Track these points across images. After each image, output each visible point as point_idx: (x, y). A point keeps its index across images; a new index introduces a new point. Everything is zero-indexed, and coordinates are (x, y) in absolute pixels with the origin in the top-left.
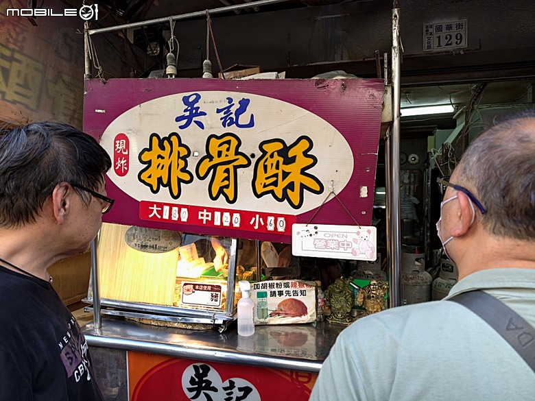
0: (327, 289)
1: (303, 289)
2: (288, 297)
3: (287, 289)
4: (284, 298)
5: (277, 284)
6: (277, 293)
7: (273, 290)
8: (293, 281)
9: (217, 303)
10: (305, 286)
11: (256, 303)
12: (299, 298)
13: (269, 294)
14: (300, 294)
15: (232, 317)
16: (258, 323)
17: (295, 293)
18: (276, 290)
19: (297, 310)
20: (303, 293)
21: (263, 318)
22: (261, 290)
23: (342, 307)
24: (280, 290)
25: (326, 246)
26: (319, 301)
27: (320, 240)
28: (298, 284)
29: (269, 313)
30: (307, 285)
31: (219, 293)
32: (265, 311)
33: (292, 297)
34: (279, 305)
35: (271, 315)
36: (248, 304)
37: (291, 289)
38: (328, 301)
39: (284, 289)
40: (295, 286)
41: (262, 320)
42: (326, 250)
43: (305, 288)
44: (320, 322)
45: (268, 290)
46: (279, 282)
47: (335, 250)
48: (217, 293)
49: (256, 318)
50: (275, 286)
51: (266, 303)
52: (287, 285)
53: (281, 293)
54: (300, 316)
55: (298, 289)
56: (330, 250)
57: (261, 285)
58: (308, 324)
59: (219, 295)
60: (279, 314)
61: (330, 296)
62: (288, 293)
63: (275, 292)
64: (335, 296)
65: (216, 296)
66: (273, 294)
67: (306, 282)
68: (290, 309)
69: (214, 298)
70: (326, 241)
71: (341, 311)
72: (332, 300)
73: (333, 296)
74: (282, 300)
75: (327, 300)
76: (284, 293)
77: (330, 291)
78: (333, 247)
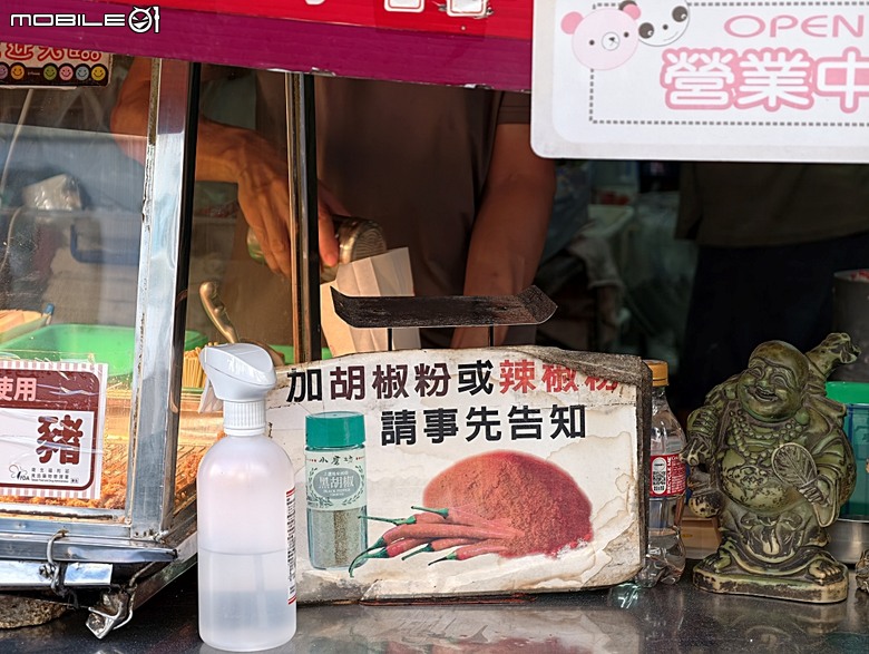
0: (701, 403)
1: (567, 399)
2: (482, 446)
3: (481, 400)
4: (460, 448)
5: (422, 371)
6: (421, 424)
7: (398, 405)
8: (515, 355)
9: (80, 473)
10: (579, 379)
11: (303, 478)
12: (548, 448)
13: (373, 427)
14: (548, 427)
15: (165, 541)
16: (312, 591)
17: (525, 422)
18: (415, 403)
19: (535, 515)
20: (569, 423)
21: (339, 562)
22: (330, 407)
23: (787, 499)
24: (436, 403)
25: (735, 91)
26: (660, 466)
27: (699, 55)
28: (540, 371)
29: (376, 532)
30: (592, 376)
31: (87, 417)
32: (353, 524)
33: (507, 444)
34: (434, 491)
35: (386, 548)
36: (257, 469)
37: (501, 402)
38: (705, 468)
39: (460, 401)
40: (525, 385)
41: (335, 575)
42: (733, 114)
43: (579, 393)
44: (659, 585)
45: (370, 409)
46: (430, 357)
47: (785, 113)
48: (75, 416)
49: (304, 565)
50: (411, 384)
51: (358, 479)
52: (475, 379)
53: (441, 425)
54: (552, 548)
55: (541, 399)
56: (759, 114)
57: (327, 380)
58: (594, 597)
59: (86, 428)
60: (430, 541)
61: (722, 441)
62: (483, 420)
63: (407, 417)
64: (750, 442)
65: (72, 432)
66: (399, 429)
67: (590, 360)
68: (497, 511)
69: (60, 442)
70: (734, 65)
71: (784, 524)
72: (732, 461)
73: (736, 440)
74: (449, 464)
75: (703, 467)
76: (461, 421)
77: (718, 416)
78: (772, 92)
